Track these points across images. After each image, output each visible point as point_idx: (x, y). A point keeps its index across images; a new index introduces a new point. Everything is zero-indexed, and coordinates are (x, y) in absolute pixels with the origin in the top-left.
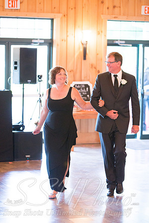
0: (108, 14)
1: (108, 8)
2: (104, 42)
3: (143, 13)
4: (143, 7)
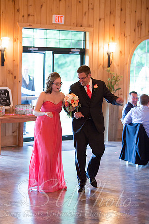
1: (23, 16)
2: (20, 49)
3: (54, 22)
4: (54, 16)
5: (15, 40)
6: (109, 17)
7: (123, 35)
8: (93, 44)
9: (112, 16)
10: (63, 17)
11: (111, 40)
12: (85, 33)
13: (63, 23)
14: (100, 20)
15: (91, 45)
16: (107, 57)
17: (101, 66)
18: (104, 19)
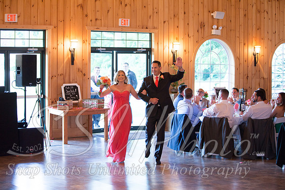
0: (92, 26)
1: (91, 21)
2: (89, 50)
3: (120, 25)
4: (120, 20)
5: (84, 42)
6: (172, 19)
7: (187, 35)
8: (158, 44)
9: (176, 19)
10: (129, 20)
11: (175, 40)
12: (151, 34)
13: (129, 25)
14: (164, 22)
15: (157, 44)
16: (172, 55)
17: (167, 64)
18: (168, 21)
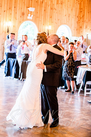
7: (15, 18)
9: (10, 10)
11: (9, 20)
14: (4, 11)
16: (7, 29)
17: (4, 32)
